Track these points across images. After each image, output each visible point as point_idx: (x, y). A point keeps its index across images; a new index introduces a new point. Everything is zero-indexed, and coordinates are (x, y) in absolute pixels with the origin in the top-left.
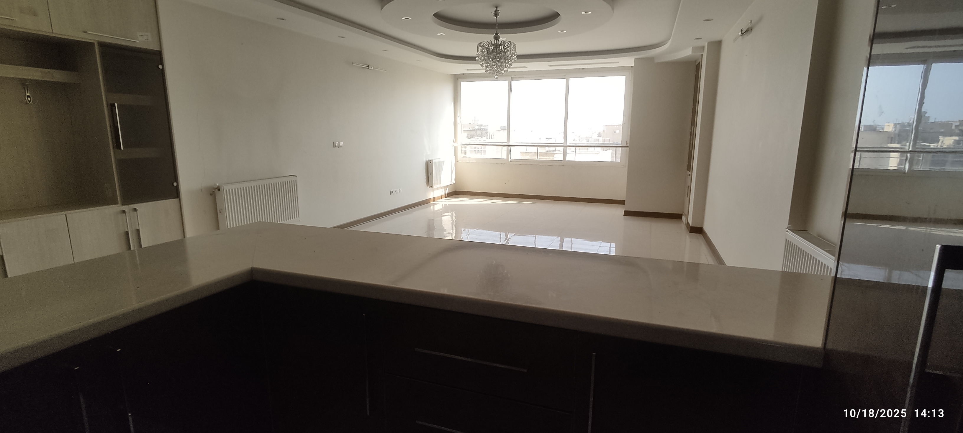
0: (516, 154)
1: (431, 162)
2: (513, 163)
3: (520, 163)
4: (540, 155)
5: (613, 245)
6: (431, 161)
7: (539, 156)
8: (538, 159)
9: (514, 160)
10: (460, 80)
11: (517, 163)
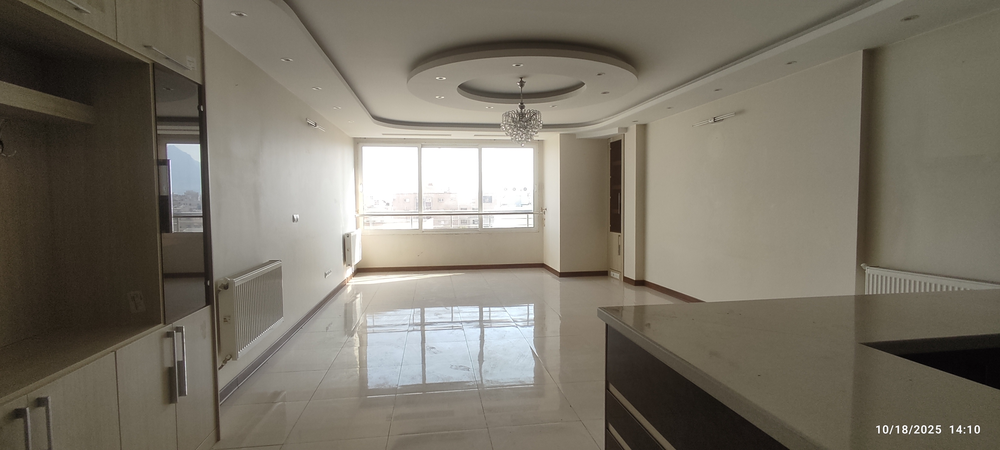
0: (429, 224)
1: (348, 237)
2: (425, 233)
3: (435, 233)
4: (455, 223)
5: (532, 308)
6: (348, 235)
7: (453, 225)
8: (452, 228)
9: (427, 231)
10: (361, 144)
11: (429, 233)
